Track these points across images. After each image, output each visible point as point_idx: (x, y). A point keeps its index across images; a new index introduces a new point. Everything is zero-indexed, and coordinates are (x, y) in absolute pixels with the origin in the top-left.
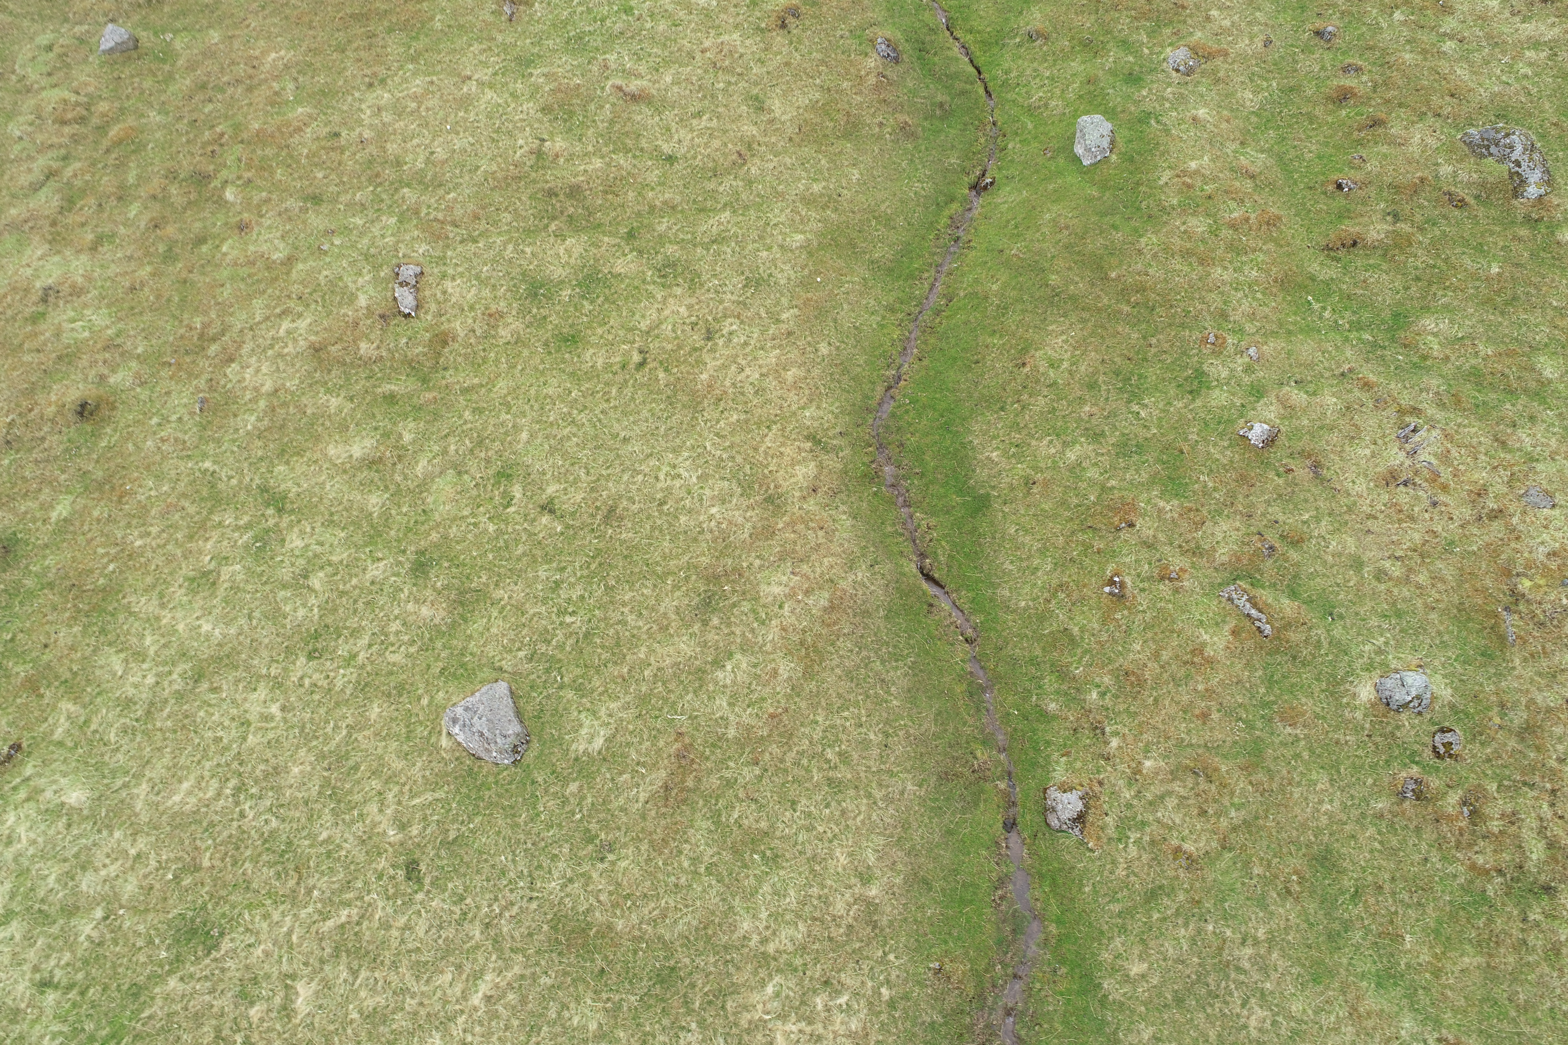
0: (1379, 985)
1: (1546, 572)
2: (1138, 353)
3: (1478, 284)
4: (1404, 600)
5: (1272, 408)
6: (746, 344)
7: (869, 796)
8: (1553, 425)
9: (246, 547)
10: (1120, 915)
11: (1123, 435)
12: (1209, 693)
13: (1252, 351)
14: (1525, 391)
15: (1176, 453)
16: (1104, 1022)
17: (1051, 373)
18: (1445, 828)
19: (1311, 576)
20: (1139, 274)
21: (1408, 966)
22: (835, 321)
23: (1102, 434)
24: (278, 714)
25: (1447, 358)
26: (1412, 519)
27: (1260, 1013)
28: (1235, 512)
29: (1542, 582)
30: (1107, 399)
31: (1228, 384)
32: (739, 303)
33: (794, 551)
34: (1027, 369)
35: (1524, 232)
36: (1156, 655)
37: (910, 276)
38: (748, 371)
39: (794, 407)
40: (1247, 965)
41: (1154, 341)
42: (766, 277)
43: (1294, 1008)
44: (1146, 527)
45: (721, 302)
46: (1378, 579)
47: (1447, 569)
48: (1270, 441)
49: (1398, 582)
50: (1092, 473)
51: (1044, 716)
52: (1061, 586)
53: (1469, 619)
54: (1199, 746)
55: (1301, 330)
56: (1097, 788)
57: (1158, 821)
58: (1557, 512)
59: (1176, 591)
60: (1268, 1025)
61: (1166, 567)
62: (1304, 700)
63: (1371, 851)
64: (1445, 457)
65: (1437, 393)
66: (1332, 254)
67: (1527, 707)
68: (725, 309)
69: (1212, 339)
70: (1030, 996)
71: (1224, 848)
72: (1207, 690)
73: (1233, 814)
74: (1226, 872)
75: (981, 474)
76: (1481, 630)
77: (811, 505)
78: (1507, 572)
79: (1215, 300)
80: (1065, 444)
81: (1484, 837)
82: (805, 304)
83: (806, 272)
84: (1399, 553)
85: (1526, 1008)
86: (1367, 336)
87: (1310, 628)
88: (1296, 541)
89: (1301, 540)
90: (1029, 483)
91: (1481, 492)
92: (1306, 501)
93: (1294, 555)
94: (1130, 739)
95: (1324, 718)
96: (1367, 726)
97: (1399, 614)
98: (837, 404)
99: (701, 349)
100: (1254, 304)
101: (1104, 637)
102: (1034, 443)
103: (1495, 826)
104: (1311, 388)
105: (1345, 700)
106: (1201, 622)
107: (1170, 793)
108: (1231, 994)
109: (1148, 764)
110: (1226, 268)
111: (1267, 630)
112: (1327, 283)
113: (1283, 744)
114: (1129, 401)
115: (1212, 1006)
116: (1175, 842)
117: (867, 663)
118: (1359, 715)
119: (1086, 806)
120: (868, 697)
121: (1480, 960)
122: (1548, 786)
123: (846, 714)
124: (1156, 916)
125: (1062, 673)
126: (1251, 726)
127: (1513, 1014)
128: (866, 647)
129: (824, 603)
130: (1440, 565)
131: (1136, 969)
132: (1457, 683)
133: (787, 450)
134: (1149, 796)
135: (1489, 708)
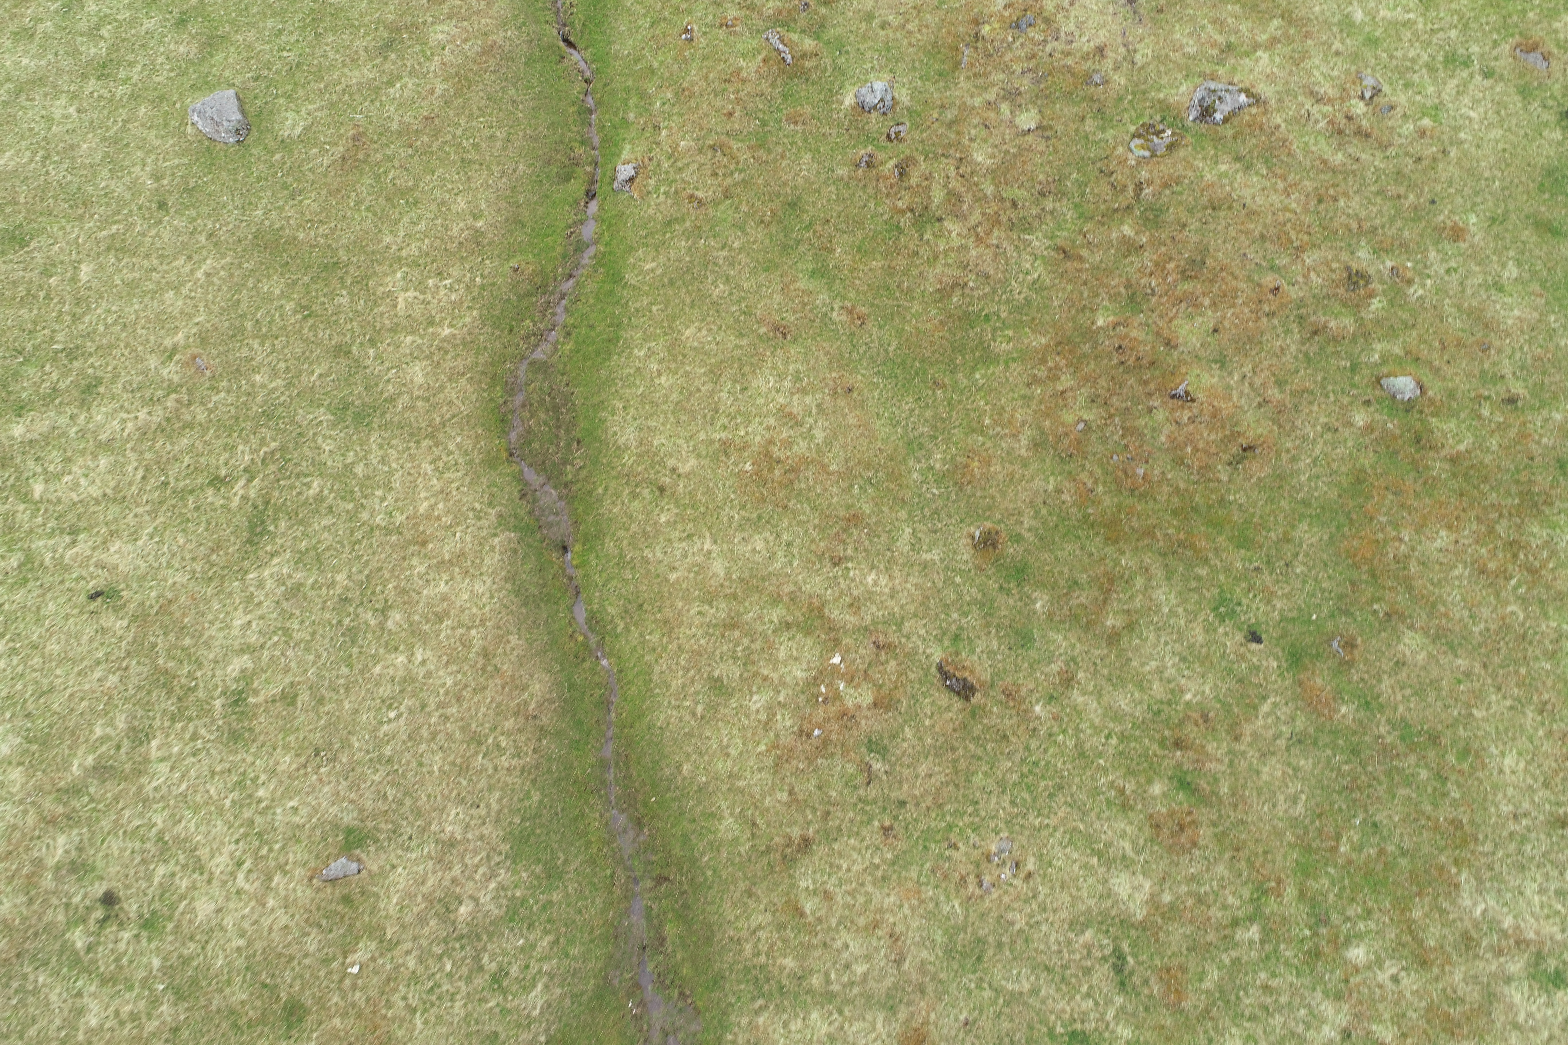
4: (896, 40)
9: (56, 12)
10: (646, 237)
12: (738, 100)
18: (882, 185)
24: (75, 115)
27: (722, 287)
29: (997, 26)
43: (745, 285)
46: (882, 27)
47: (933, 20)
49: (896, 29)
51: (626, 123)
52: (653, 37)
53: (939, 52)
54: (722, 133)
56: (647, 161)
57: (682, 179)
59: (730, 34)
60: (726, 294)
61: (725, 17)
62: (806, 107)
63: (829, 200)
67: (959, 107)
71: (726, 197)
72: (736, 98)
73: (736, 175)
74: (723, 210)
76: (945, 59)
78: (976, 21)
81: (906, 189)
85: (907, 291)
87: (821, 59)
88: (828, 1)
89: (832, 2)
93: (824, 11)
94: (675, 130)
95: (818, 118)
96: (846, 122)
101: (675, 67)
103: (914, 181)
105: (834, 106)
106: (743, 54)
107: (694, 162)
108: (707, 278)
109: (683, 145)
111: (789, 58)
115: (693, 285)
116: (690, 192)
118: (841, 115)
119: (637, 173)
120: (501, 110)
121: (884, 263)
122: (958, 156)
123: (481, 120)
124: (668, 235)
125: (643, 95)
126: (764, 124)
128: (506, 80)
129: (477, 49)
131: (648, 267)
132: (916, 93)
134: (679, 164)
135: (932, 109)
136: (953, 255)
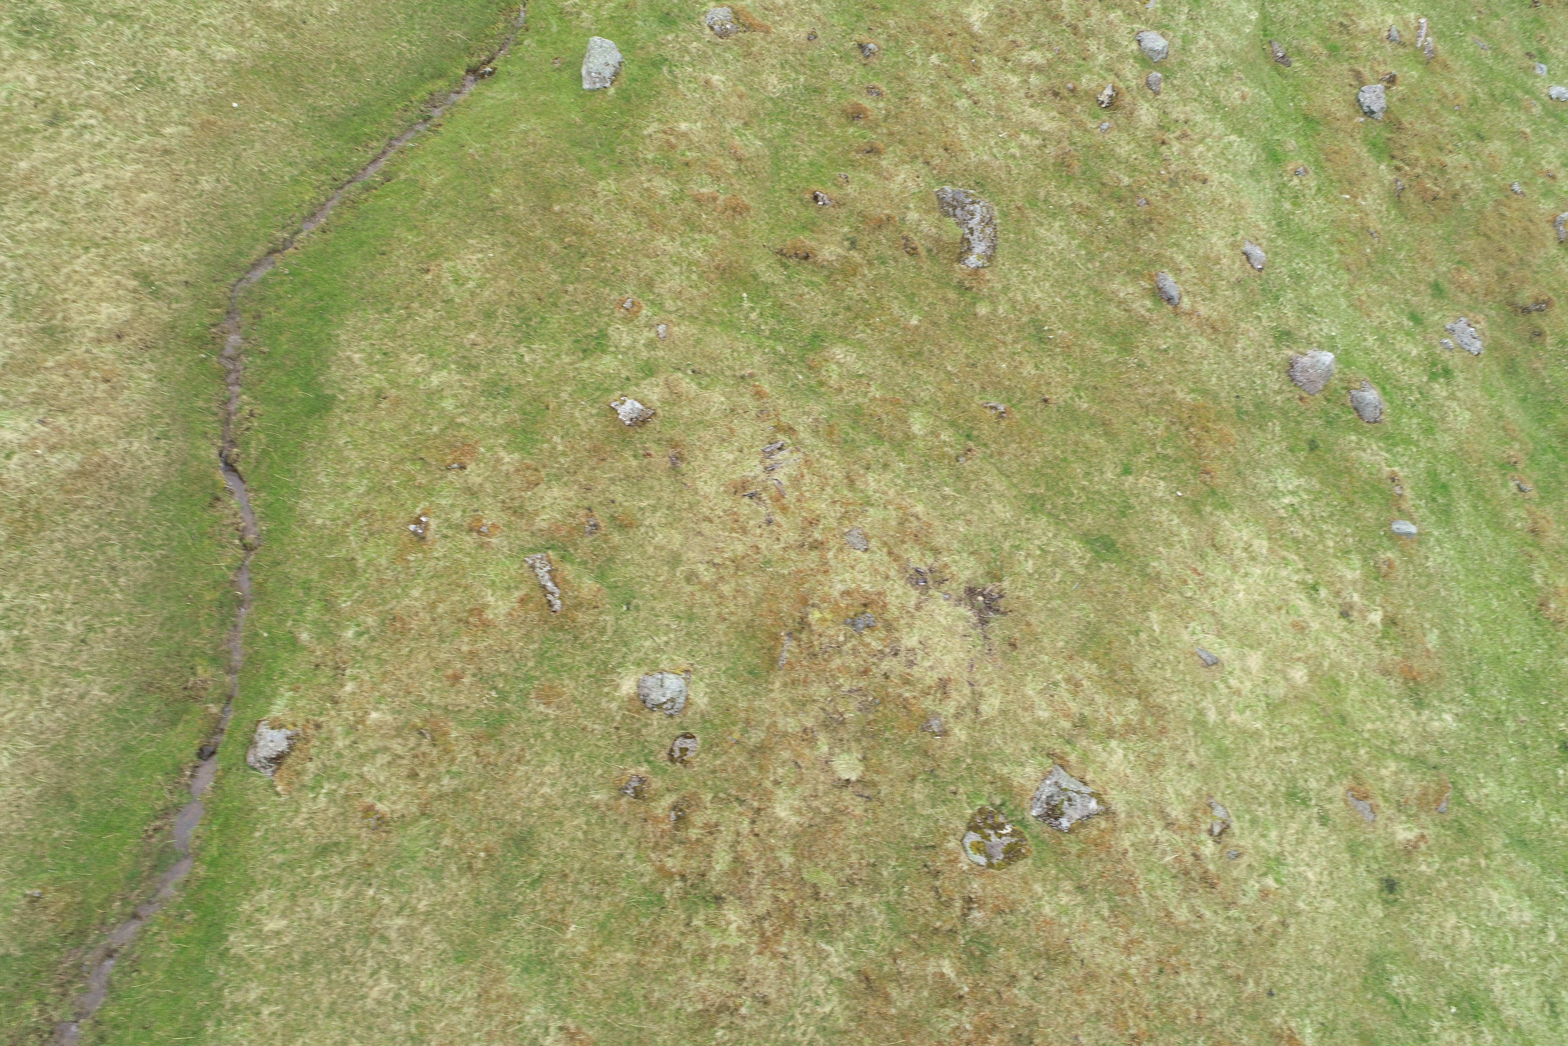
0: (526, 970)
1: (836, 609)
2: (550, 295)
3: (896, 330)
4: (704, 606)
5: (656, 390)
6: (100, 145)
7: (34, 691)
8: (898, 476)
10: (280, 867)
11: (499, 374)
12: (473, 655)
13: (661, 328)
14: (891, 439)
15: (542, 406)
16: (214, 976)
17: (452, 289)
18: (649, 827)
19: (626, 563)
20: (583, 216)
21: (562, 955)
22: (237, 157)
23: (476, 368)
25: (841, 390)
26: (744, 531)
27: (385, 984)
28: (575, 482)
29: (829, 616)
30: (498, 333)
31: (624, 353)
32: (113, 96)
33: (56, 397)
34: (428, 277)
35: (952, 295)
36: (433, 606)
37: (355, 140)
38: (87, 176)
39: (132, 236)
40: (393, 935)
41: (571, 288)
42: (163, 78)
43: (423, 984)
44: (475, 474)
45: (89, 87)
46: (688, 580)
47: (753, 586)
48: (641, 421)
49: (706, 587)
50: (448, 404)
51: (294, 643)
52: (367, 512)
53: (754, 637)
54: (439, 707)
55: (722, 323)
56: (311, 731)
57: (361, 776)
58: (865, 556)
59: (481, 546)
60: (389, 998)
61: (479, 520)
62: (567, 682)
63: (572, 840)
64: (796, 481)
65: (816, 420)
66: (784, 260)
67: (768, 728)
68: (92, 97)
69: (627, 305)
70: (140, 939)
71: (423, 814)
72: (471, 652)
73: (445, 781)
74: (414, 839)
75: (336, 372)
76: (759, 649)
77: (106, 352)
78: (804, 601)
79: (648, 266)
80: (435, 367)
81: (681, 842)
82: (202, 125)
83: (222, 91)
84: (718, 560)
85: (657, 1007)
86: (780, 348)
87: (601, 613)
88: (624, 524)
89: (630, 525)
90: (379, 395)
91: (813, 522)
92: (651, 488)
93: (616, 538)
94: (367, 687)
95: (580, 702)
96: (618, 718)
97: (691, 618)
98: (196, 249)
99: (35, 132)
100: (685, 283)
101: (389, 575)
102: (404, 355)
103: (694, 833)
104: (705, 381)
105: (606, 690)
106: (493, 583)
107: (386, 749)
108: (364, 962)
109: (374, 715)
110: (673, 239)
111: (557, 604)
112: (767, 286)
113: (531, 721)
114: (519, 342)
115: (339, 971)
116: (369, 800)
117: (102, 545)
118: (614, 706)
119: (291, 748)
120: (85, 582)
121: (632, 957)
122: (756, 804)
123: (44, 595)
124: (318, 872)
125: (329, 605)
126: (503, 697)
127: (642, 1010)
128: (109, 526)
129: (71, 465)
130: (749, 580)
131: (272, 925)
132: (717, 694)
133: (99, 281)
134: (362, 748)
135: (734, 723)
136: (726, 958)
